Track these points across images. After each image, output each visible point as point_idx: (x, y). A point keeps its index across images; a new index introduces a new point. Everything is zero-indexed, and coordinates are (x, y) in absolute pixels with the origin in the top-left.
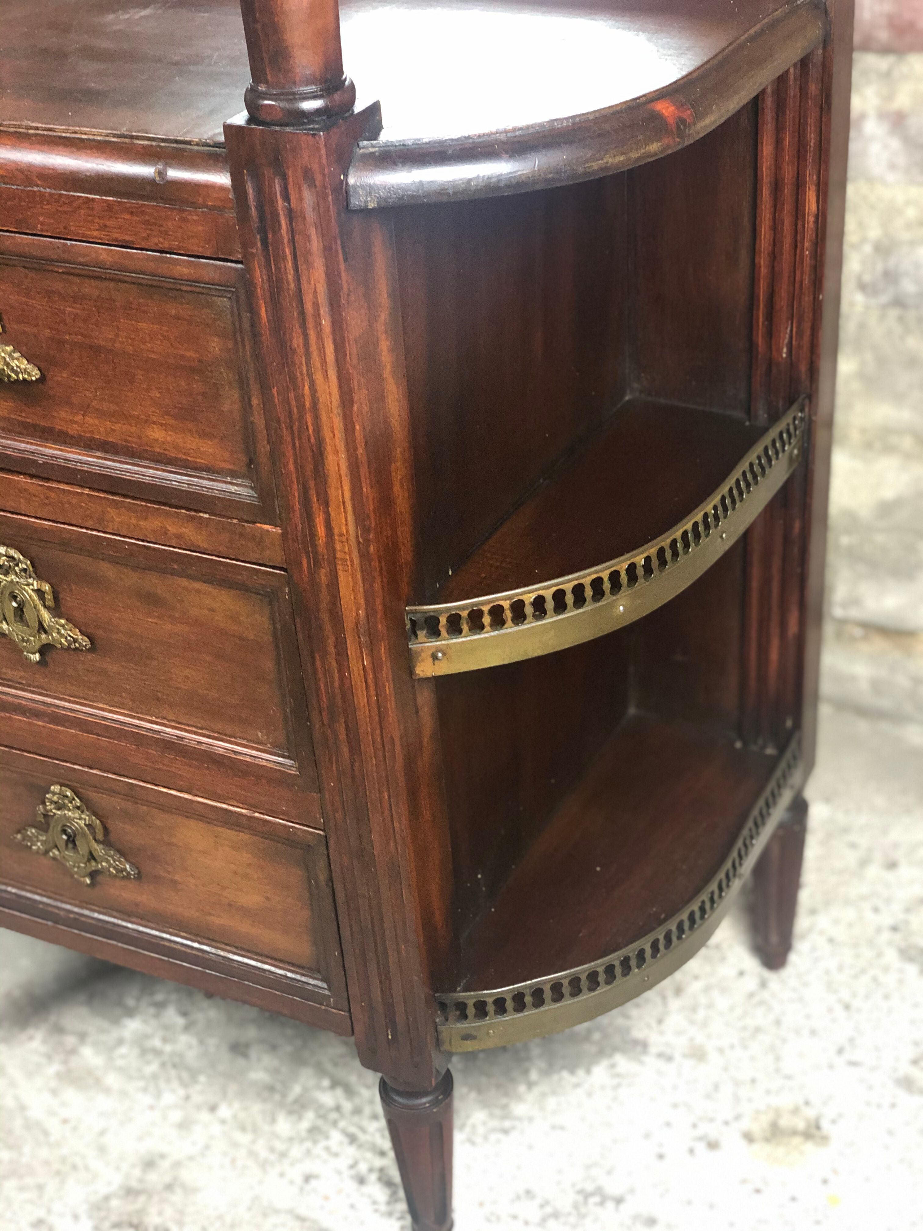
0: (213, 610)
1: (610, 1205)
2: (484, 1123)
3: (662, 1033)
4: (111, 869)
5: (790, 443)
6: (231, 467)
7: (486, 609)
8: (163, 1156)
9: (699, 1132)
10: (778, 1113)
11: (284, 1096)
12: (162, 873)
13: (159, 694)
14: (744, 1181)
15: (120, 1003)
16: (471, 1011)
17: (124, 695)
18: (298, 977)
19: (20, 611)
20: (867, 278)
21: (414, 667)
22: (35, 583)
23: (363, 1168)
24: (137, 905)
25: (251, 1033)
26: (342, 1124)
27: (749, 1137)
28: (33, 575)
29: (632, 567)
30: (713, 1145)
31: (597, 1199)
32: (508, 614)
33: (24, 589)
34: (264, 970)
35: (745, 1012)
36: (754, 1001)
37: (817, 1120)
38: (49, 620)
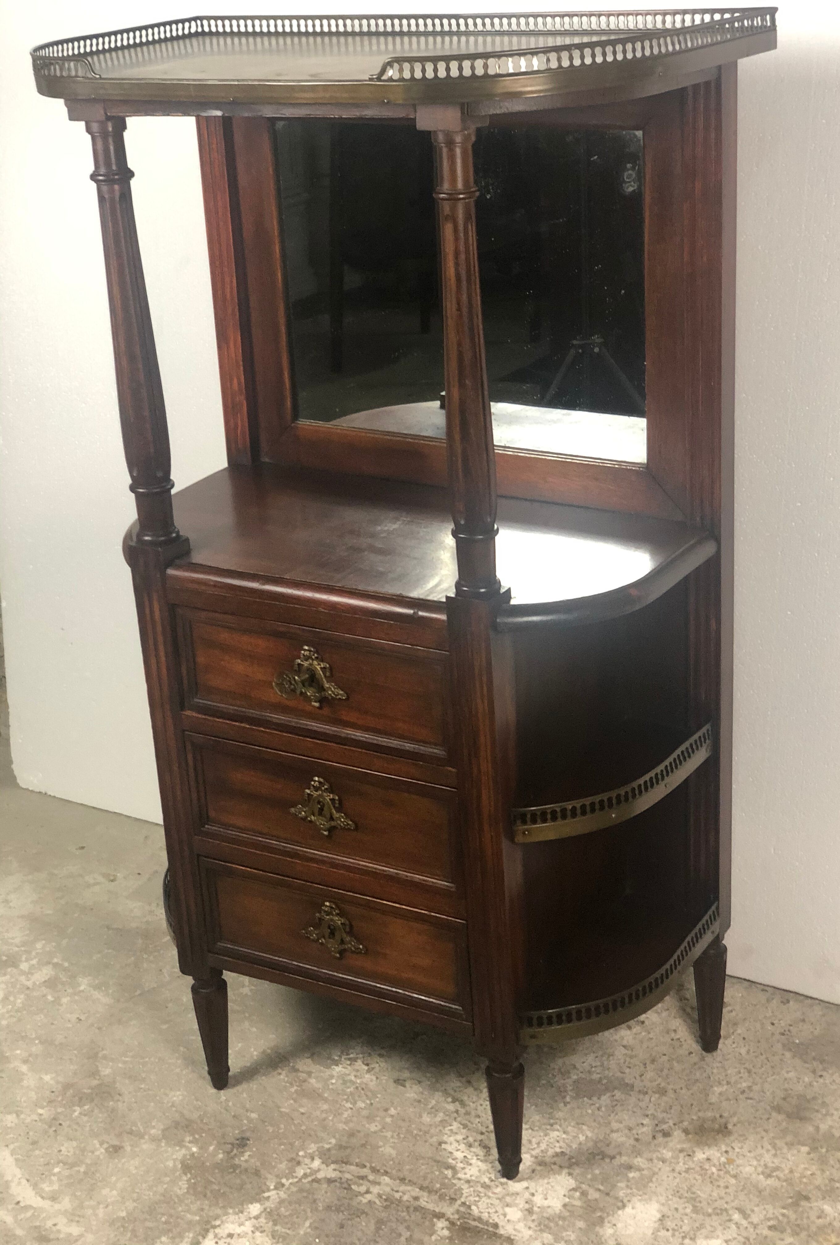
1: (607, 1160)
2: (539, 1121)
3: (642, 1081)
4: (352, 948)
6: (435, 740)
7: (549, 811)
8: (359, 1132)
9: (659, 1129)
10: (704, 1120)
11: (426, 1105)
12: (379, 950)
14: (682, 1151)
15: (329, 1058)
16: (535, 1022)
18: (447, 1004)
19: (321, 810)
21: (516, 838)
22: (331, 795)
23: (471, 1139)
25: (406, 1074)
26: (459, 1119)
27: (687, 1132)
28: (331, 791)
29: (619, 796)
30: (666, 1135)
31: (600, 1157)
32: (559, 814)
33: (325, 798)
34: (430, 1002)
35: (691, 1072)
36: (696, 1067)
37: (726, 1124)
38: (336, 815)
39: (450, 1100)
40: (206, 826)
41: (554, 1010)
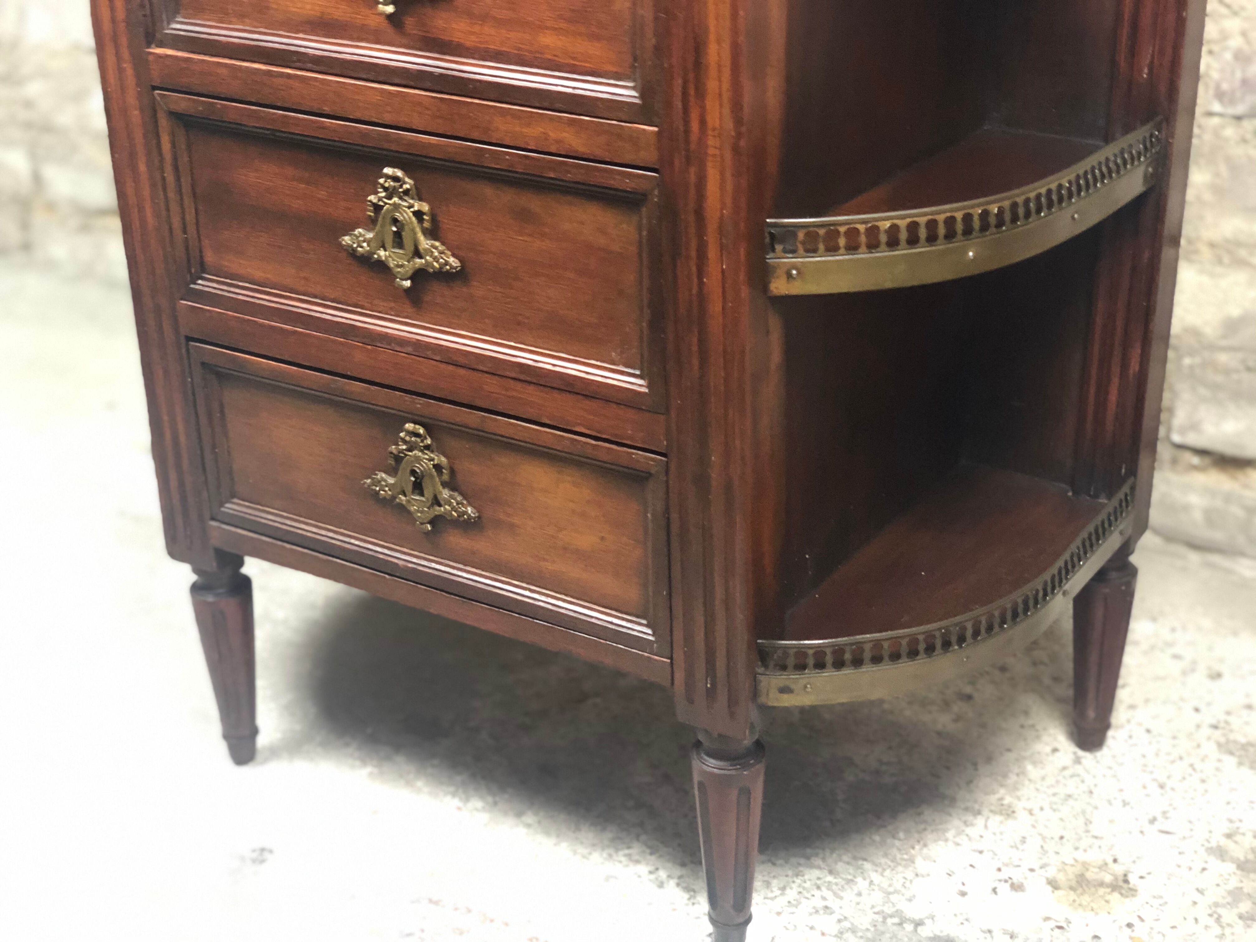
0: (582, 223)
1: (909, 926)
4: (453, 513)
5: (1145, 156)
6: (615, 69)
7: (843, 229)
9: (1004, 875)
10: (1085, 865)
12: (502, 517)
13: (520, 318)
14: (1047, 919)
16: (791, 662)
17: (487, 321)
18: (624, 623)
19: (398, 235)
20: (1225, 86)
21: (770, 282)
22: (416, 204)
24: (473, 553)
27: (1054, 884)
28: (416, 197)
29: (985, 214)
30: (1017, 887)
32: (863, 239)
33: (404, 211)
34: (591, 617)
35: (1058, 782)
36: (1067, 773)
37: (1125, 875)
38: (425, 243)
39: (631, 803)
40: (200, 282)
41: (826, 641)
